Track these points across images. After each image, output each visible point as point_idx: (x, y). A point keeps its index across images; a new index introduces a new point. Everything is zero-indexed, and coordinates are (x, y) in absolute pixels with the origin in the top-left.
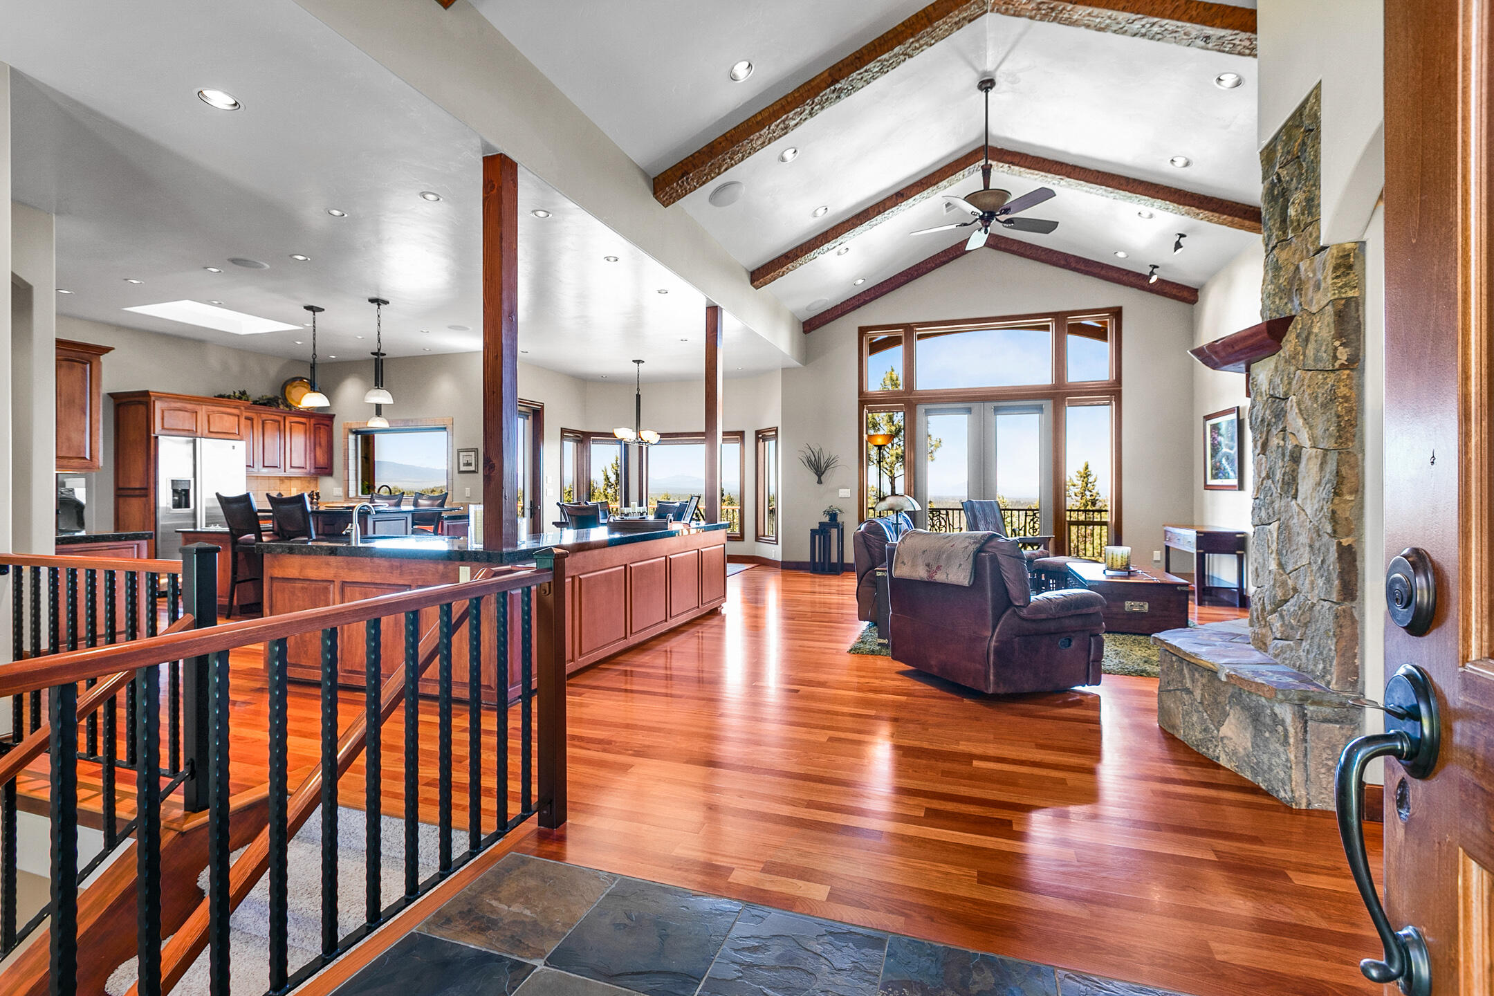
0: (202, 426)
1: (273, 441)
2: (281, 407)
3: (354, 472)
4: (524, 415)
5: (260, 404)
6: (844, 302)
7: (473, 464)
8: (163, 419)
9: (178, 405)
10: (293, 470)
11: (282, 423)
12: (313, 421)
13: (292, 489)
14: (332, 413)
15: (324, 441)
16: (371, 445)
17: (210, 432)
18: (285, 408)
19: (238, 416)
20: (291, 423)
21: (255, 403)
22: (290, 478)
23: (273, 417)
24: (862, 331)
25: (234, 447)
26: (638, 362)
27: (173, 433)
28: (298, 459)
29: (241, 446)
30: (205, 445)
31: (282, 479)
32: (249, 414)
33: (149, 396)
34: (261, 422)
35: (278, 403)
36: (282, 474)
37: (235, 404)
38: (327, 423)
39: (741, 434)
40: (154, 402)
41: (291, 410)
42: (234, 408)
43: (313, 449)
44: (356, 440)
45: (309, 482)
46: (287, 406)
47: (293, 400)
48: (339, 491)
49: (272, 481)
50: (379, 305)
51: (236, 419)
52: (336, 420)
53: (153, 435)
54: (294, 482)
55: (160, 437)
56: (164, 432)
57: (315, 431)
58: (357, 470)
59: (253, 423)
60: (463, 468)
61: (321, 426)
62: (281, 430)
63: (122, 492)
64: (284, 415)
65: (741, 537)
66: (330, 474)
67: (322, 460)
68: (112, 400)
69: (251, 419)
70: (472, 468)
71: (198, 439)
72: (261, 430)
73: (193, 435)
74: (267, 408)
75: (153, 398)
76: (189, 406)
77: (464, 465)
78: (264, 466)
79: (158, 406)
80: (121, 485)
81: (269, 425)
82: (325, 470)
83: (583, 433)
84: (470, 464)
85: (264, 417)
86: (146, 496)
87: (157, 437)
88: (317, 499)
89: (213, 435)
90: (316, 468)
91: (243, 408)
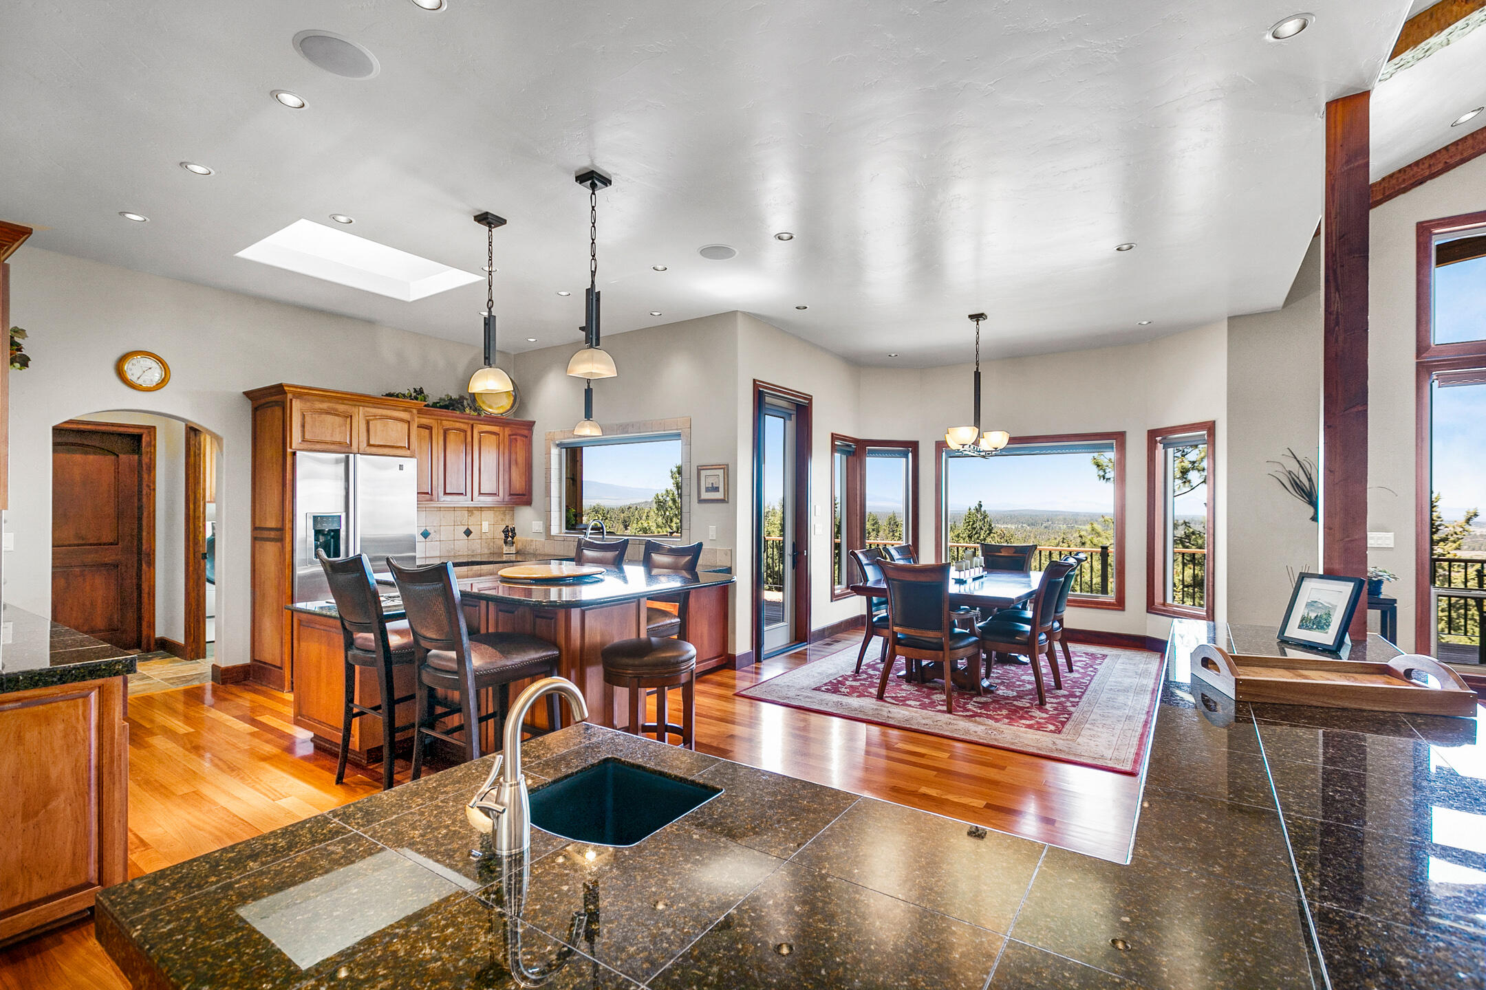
0: (359, 439)
1: (456, 459)
2: (467, 410)
3: (557, 499)
4: (784, 415)
5: (441, 407)
6: (1391, 176)
7: (721, 489)
8: (303, 426)
9: (325, 406)
10: (482, 498)
11: (469, 433)
12: (507, 431)
13: (483, 523)
14: (531, 419)
15: (521, 457)
16: (579, 464)
17: (369, 445)
18: (473, 413)
19: (409, 422)
20: (480, 433)
21: (435, 405)
22: (481, 509)
23: (457, 425)
24: (1424, 230)
25: (401, 467)
26: (977, 317)
27: (318, 447)
28: (489, 484)
29: (411, 465)
30: (364, 465)
31: (470, 510)
32: (425, 421)
33: (285, 393)
34: (442, 431)
35: (463, 406)
36: (470, 504)
37: (407, 405)
38: (526, 432)
39: (1119, 438)
40: (291, 400)
41: (479, 415)
42: (403, 411)
43: (507, 469)
44: (560, 456)
45: (504, 514)
46: (475, 410)
47: (483, 402)
48: (538, 526)
49: (458, 513)
50: (593, 186)
51: (406, 426)
52: (536, 428)
53: (289, 450)
54: (485, 514)
55: (298, 453)
56: (305, 446)
57: (510, 446)
58: (560, 497)
59: (431, 432)
60: (705, 495)
61: (518, 437)
62: (468, 444)
63: (259, 534)
64: (471, 422)
65: (1120, 604)
66: (528, 503)
67: (518, 484)
68: (250, 401)
69: (430, 428)
70: (719, 495)
71: (351, 456)
72: (441, 442)
73: (345, 449)
74: (449, 412)
75: (289, 396)
76: (341, 408)
77: (708, 490)
78: (445, 493)
79: (297, 405)
80: (257, 525)
81: (452, 436)
82: (522, 497)
83: (856, 441)
84: (716, 489)
85: (447, 424)
86: (281, 540)
87: (294, 454)
88: (513, 538)
89: (374, 450)
90: (510, 495)
91: (415, 411)
